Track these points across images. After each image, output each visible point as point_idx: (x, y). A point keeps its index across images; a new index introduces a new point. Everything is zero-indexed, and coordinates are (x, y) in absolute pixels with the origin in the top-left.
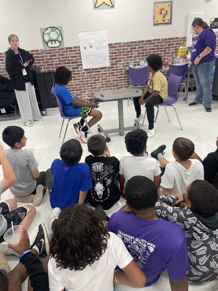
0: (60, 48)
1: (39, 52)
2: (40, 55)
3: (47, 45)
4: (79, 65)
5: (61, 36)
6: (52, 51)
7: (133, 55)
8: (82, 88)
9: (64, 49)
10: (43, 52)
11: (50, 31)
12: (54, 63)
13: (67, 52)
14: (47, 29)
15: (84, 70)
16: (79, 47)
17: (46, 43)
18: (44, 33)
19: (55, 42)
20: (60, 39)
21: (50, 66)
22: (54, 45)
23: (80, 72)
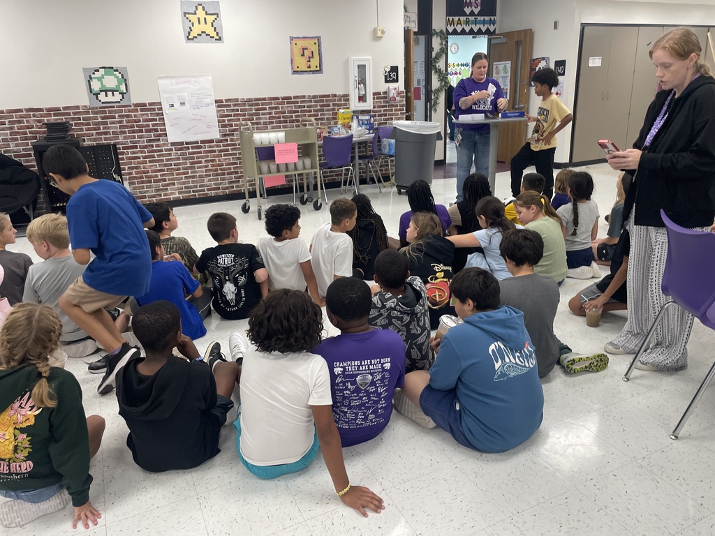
0: (122, 103)
1: (81, 110)
2: (81, 116)
3: (97, 98)
4: (160, 135)
5: (124, 84)
6: (107, 110)
7: (262, 121)
8: (167, 178)
9: (130, 106)
10: (87, 110)
11: (103, 73)
12: (111, 131)
13: (136, 111)
14: (98, 71)
15: (170, 145)
16: (160, 103)
17: (94, 94)
18: (90, 76)
19: (113, 94)
20: (123, 88)
21: (103, 136)
22: (110, 98)
23: (163, 148)
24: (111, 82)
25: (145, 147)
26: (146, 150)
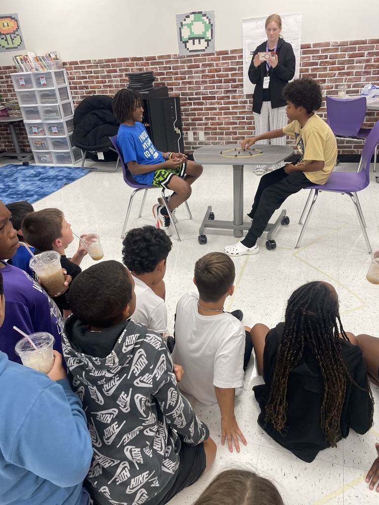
0: (207, 52)
1: (172, 59)
2: (172, 66)
3: (186, 47)
4: (237, 86)
5: (210, 30)
6: (193, 58)
8: (238, 131)
9: (213, 54)
10: (178, 58)
11: (193, 19)
12: (194, 80)
13: (218, 59)
14: (188, 17)
15: (245, 97)
16: (241, 51)
17: (183, 42)
18: (182, 23)
19: (199, 41)
20: (209, 35)
21: (187, 86)
22: (197, 46)
23: (239, 100)
24: (199, 28)
25: (222, 98)
26: (222, 101)
